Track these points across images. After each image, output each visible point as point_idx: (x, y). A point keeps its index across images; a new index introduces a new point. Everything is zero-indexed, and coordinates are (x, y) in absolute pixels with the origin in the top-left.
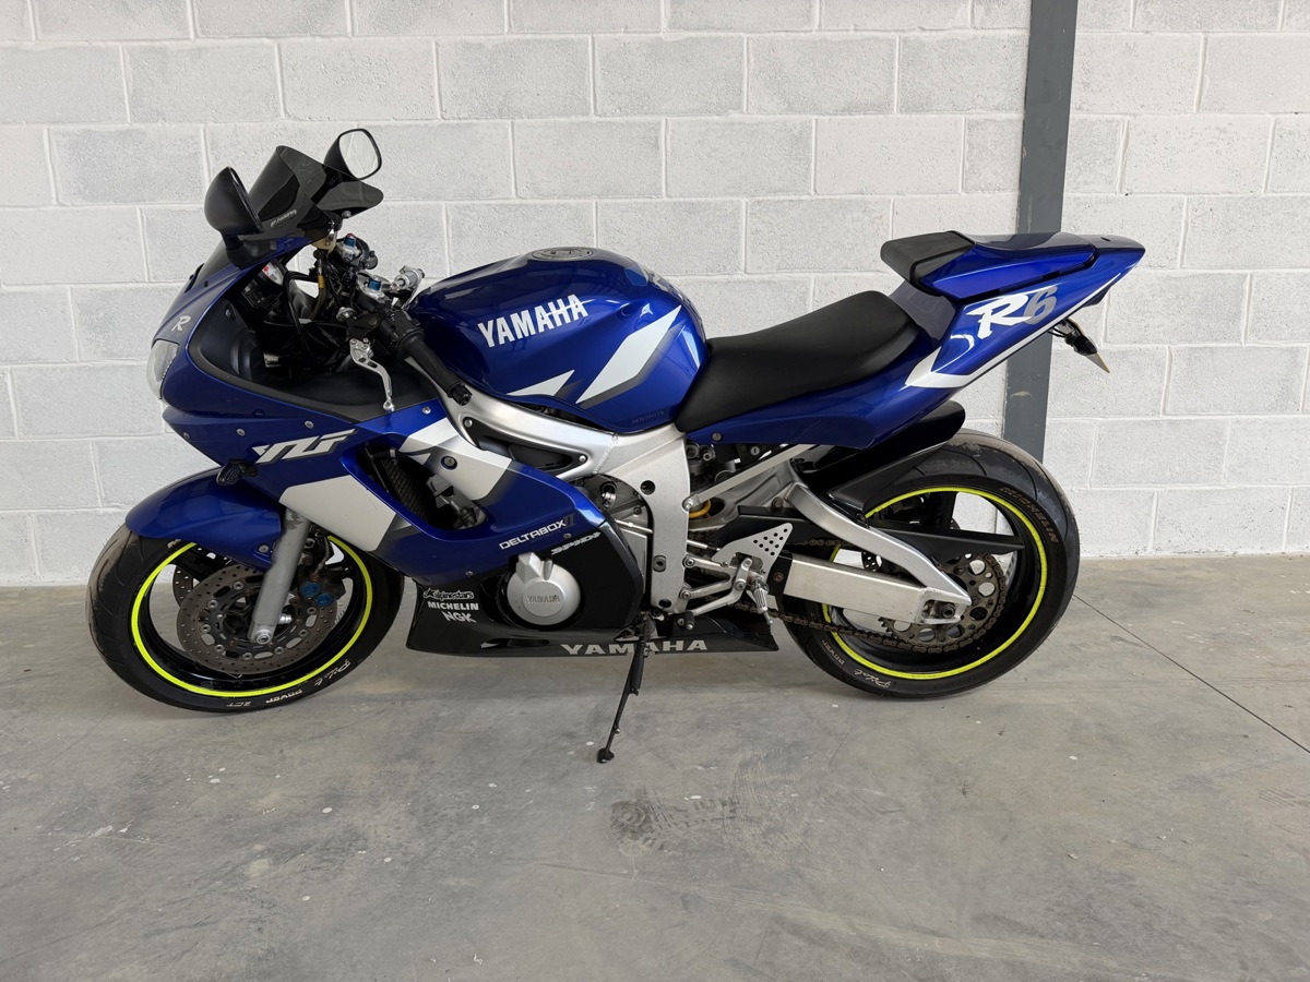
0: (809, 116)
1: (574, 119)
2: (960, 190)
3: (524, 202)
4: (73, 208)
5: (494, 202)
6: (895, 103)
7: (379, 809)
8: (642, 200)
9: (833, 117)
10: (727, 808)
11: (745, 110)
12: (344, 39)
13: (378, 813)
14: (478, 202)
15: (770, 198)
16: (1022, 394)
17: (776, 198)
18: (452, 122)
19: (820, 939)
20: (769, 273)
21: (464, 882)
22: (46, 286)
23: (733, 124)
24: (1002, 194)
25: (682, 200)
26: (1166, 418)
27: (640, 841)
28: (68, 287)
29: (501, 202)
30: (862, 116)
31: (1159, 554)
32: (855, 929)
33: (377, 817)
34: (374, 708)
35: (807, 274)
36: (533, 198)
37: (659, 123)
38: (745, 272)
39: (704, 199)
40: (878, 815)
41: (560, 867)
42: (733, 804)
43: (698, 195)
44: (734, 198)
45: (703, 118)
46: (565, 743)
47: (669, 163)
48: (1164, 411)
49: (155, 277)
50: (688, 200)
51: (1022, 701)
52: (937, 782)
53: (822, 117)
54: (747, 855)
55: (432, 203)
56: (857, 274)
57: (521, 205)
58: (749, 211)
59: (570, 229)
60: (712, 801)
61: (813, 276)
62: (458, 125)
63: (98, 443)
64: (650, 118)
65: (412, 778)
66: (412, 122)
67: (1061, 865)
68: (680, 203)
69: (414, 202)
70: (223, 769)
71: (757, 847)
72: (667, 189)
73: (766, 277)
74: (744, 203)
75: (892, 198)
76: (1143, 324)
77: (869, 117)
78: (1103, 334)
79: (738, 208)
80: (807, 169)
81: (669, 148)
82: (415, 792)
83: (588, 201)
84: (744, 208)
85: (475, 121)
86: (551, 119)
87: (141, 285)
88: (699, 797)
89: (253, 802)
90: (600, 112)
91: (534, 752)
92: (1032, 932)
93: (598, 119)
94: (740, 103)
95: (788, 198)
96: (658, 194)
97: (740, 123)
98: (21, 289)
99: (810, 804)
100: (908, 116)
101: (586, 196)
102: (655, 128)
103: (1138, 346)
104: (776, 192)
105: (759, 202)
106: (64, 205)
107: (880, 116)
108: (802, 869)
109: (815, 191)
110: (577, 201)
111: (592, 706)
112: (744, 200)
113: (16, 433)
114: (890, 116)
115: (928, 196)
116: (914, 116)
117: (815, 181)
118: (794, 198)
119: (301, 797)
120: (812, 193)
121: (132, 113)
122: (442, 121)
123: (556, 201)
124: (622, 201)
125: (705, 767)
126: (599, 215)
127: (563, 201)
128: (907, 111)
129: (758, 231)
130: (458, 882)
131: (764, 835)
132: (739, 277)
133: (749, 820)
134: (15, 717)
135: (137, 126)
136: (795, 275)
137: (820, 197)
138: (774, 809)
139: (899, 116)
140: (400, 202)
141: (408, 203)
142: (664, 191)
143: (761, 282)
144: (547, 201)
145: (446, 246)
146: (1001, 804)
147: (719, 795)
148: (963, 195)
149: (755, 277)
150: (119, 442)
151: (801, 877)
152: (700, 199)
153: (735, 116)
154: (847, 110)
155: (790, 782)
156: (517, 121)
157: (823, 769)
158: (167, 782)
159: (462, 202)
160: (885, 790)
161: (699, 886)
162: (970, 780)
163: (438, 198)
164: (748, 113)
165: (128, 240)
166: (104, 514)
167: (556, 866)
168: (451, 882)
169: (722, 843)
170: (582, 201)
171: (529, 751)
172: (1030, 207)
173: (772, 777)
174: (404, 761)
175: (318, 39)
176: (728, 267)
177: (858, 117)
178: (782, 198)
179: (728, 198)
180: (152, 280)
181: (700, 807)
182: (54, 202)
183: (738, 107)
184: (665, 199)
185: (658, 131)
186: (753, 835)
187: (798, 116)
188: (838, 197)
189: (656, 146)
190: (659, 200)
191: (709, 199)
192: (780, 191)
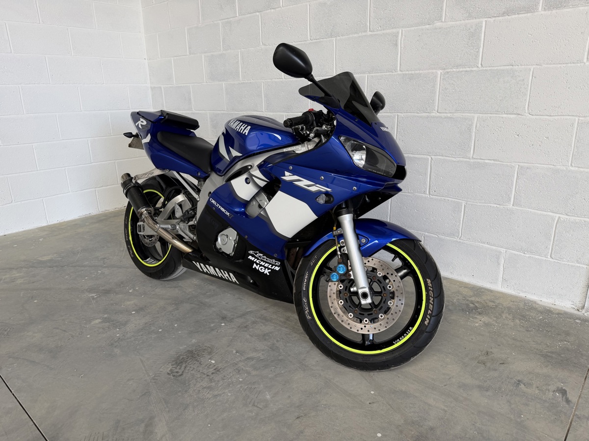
0: (481, 20)
1: (360, 34)
2: (585, 60)
6: (541, 4)
8: (388, 74)
9: (497, 18)
10: (213, 371)
11: (443, 20)
12: (280, 9)
15: (454, 70)
17: (458, 70)
18: (314, 41)
20: (451, 113)
23: (436, 29)
25: (407, 72)
27: (172, 367)
30: (517, 16)
32: (161, 438)
35: (472, 114)
37: (398, 33)
38: (437, 112)
39: (418, 72)
40: (251, 405)
42: (218, 371)
44: (434, 71)
45: (420, 27)
47: (402, 53)
50: (410, 72)
51: (417, 395)
52: (298, 407)
53: (489, 19)
54: (186, 391)
56: (505, 116)
58: (442, 77)
60: (214, 366)
61: (476, 116)
62: (316, 42)
64: (394, 30)
65: (165, 312)
66: (300, 43)
68: (406, 74)
70: (138, 288)
71: (195, 390)
72: (400, 67)
73: (449, 115)
74: (439, 73)
75: (533, 67)
77: (521, 16)
79: (436, 77)
80: (478, 52)
81: (402, 46)
82: (158, 317)
83: (364, 75)
84: (439, 76)
85: (322, 40)
86: (351, 36)
87: (224, 112)
88: (214, 362)
90: (371, 29)
93: (371, 33)
94: (441, 16)
95: (464, 69)
96: (396, 70)
97: (440, 28)
99: (239, 386)
100: (550, 12)
101: (364, 73)
102: (396, 35)
104: (457, 67)
105: (448, 72)
106: (207, 82)
107: (529, 14)
108: (190, 407)
109: (482, 65)
110: (360, 75)
111: (249, 310)
112: (439, 72)
114: (536, 13)
115: (560, 65)
116: (554, 11)
117: (482, 58)
118: (468, 69)
120: (480, 66)
121: (223, 47)
122: (310, 41)
124: (379, 74)
125: (237, 352)
126: (369, 82)
128: (549, 9)
129: (446, 89)
131: (204, 388)
132: (434, 114)
133: (211, 380)
135: (224, 52)
136: (466, 114)
137: (484, 69)
138: (225, 380)
139: (543, 12)
142: (399, 68)
143: (445, 118)
146: (302, 432)
147: (220, 365)
149: (442, 115)
152: (416, 72)
153: (438, 24)
154: (507, 13)
155: (249, 374)
156: (338, 38)
157: (270, 376)
158: (123, 286)
160: (272, 397)
161: (157, 392)
162: (313, 414)
164: (445, 22)
165: (221, 95)
167: (142, 361)
168: (116, 350)
169: (189, 382)
170: (362, 75)
171: (204, 318)
173: (247, 368)
174: (173, 306)
175: (272, 10)
176: (428, 109)
177: (513, 16)
178: (461, 69)
179: (430, 71)
181: (207, 366)
182: (205, 81)
183: (440, 19)
184: (399, 72)
185: (397, 37)
186: (201, 386)
187: (474, 20)
188: (496, 68)
189: (396, 45)
190: (396, 73)
191: (421, 72)
192: (460, 66)
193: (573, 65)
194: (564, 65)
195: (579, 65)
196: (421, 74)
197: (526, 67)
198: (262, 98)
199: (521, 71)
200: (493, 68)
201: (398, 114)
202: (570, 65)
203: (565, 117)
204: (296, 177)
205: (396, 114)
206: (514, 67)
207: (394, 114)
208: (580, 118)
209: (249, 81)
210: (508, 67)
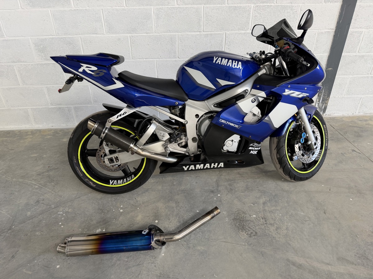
2: (323, 2)
3: (179, 6)
4: (27, 10)
5: (169, 6)
7: (170, 220)
8: (219, 5)
10: (264, 220)
13: (171, 222)
14: (164, 7)
15: (261, 5)
16: (330, 69)
17: (263, 5)
19: (300, 266)
21: (203, 248)
22: (22, 37)
24: (336, 4)
25: (232, 5)
26: (371, 75)
27: (244, 233)
28: (29, 37)
29: (172, 6)
31: (359, 114)
32: (308, 263)
33: (171, 224)
34: (155, 181)
36: (182, 5)
39: (239, 5)
40: (304, 222)
41: (226, 242)
42: (265, 218)
43: (238, 4)
44: (249, 5)
46: (212, 195)
48: (371, 73)
49: (58, 34)
50: (234, 5)
51: (333, 177)
52: (317, 209)
54: (274, 237)
55: (149, 7)
57: (178, 7)
58: (254, 9)
59: (194, 15)
60: (259, 217)
63: (46, 87)
65: (175, 209)
67: (355, 239)
68: (231, 6)
69: (143, 7)
70: (122, 206)
71: (275, 234)
72: (227, 2)
75: (301, 5)
76: (371, 47)
78: (358, 50)
79: (250, 8)
82: (178, 214)
83: (201, 6)
84: (252, 8)
87: (53, 37)
88: (255, 216)
89: (135, 219)
91: (205, 198)
92: (353, 263)
95: (267, 4)
96: (224, 3)
98: (14, 38)
99: (285, 218)
101: (200, 4)
103: (367, 54)
105: (257, 6)
106: (23, 9)
108: (289, 242)
109: (276, 2)
110: (197, 6)
111: (215, 180)
112: (253, 5)
113: (20, 84)
115: (313, 4)
118: (269, 4)
119: (148, 217)
120: (275, 3)
123: (190, 6)
124: (212, 6)
125: (254, 204)
126: (204, 10)
127: (192, 6)
129: (256, 16)
130: (201, 248)
131: (276, 230)
133: (271, 224)
134: (54, 186)
137: (278, 4)
138: (276, 220)
140: (138, 7)
141: (141, 7)
144: (187, 6)
145: (153, 22)
146: (336, 217)
147: (260, 215)
148: (324, 4)
150: (53, 87)
151: (290, 245)
152: (238, 5)
155: (278, 210)
157: (286, 205)
158: (108, 211)
159: (159, 7)
160: (304, 212)
161: (264, 248)
162: (326, 208)
163: (151, 5)
165: (47, 21)
166: (51, 108)
167: (225, 242)
168: (199, 248)
169: (266, 233)
170: (199, 6)
171: (203, 198)
172: (345, 8)
173: (273, 208)
174: (171, 202)
176: (245, 28)
178: (265, 5)
179: (247, 5)
180: (57, 35)
181: (256, 220)
182: (20, 7)
184: (227, 5)
186: (273, 230)
188: (283, 4)
190: (224, 5)
191: (241, 5)
192: (265, 2)
193: (318, 4)
194: (315, 4)
195: (321, 4)
196: (241, 6)
197: (298, 4)
198: (102, 23)
199: (296, 6)
200: (282, 4)
201: (226, 32)
202: (317, 4)
203: (313, 30)
204: (292, 91)
205: (225, 32)
206: (292, 4)
207: (223, 32)
208: (319, 31)
209: (85, 8)
210: (289, 4)
